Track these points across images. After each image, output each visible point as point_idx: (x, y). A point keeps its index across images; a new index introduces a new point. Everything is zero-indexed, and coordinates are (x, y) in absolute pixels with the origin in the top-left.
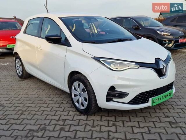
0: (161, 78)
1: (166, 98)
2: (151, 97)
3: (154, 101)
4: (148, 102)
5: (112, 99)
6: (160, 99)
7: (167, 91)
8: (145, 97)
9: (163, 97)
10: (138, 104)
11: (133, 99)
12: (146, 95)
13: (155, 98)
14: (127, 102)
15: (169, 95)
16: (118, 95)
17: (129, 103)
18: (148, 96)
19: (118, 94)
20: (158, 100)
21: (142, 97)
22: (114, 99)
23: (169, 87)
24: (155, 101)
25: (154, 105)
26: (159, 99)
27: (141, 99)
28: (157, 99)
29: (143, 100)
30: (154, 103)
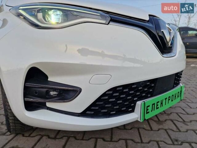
0: (164, 55)
1: (172, 101)
2: (141, 98)
3: (147, 110)
4: (133, 111)
5: (45, 103)
6: (162, 103)
7: (174, 87)
8: (125, 100)
9: (167, 100)
10: (108, 115)
11: (94, 104)
12: (128, 94)
13: (150, 101)
14: (80, 111)
15: (178, 96)
16: (55, 93)
17: (83, 114)
18: (134, 96)
19: (55, 90)
20: (157, 105)
21: (118, 98)
22: (48, 105)
23: (176, 79)
24: (150, 109)
25: (146, 118)
26: (159, 104)
27: (114, 104)
28: (154, 104)
29: (122, 105)
30: (147, 113)
